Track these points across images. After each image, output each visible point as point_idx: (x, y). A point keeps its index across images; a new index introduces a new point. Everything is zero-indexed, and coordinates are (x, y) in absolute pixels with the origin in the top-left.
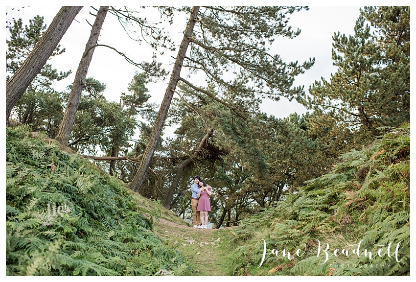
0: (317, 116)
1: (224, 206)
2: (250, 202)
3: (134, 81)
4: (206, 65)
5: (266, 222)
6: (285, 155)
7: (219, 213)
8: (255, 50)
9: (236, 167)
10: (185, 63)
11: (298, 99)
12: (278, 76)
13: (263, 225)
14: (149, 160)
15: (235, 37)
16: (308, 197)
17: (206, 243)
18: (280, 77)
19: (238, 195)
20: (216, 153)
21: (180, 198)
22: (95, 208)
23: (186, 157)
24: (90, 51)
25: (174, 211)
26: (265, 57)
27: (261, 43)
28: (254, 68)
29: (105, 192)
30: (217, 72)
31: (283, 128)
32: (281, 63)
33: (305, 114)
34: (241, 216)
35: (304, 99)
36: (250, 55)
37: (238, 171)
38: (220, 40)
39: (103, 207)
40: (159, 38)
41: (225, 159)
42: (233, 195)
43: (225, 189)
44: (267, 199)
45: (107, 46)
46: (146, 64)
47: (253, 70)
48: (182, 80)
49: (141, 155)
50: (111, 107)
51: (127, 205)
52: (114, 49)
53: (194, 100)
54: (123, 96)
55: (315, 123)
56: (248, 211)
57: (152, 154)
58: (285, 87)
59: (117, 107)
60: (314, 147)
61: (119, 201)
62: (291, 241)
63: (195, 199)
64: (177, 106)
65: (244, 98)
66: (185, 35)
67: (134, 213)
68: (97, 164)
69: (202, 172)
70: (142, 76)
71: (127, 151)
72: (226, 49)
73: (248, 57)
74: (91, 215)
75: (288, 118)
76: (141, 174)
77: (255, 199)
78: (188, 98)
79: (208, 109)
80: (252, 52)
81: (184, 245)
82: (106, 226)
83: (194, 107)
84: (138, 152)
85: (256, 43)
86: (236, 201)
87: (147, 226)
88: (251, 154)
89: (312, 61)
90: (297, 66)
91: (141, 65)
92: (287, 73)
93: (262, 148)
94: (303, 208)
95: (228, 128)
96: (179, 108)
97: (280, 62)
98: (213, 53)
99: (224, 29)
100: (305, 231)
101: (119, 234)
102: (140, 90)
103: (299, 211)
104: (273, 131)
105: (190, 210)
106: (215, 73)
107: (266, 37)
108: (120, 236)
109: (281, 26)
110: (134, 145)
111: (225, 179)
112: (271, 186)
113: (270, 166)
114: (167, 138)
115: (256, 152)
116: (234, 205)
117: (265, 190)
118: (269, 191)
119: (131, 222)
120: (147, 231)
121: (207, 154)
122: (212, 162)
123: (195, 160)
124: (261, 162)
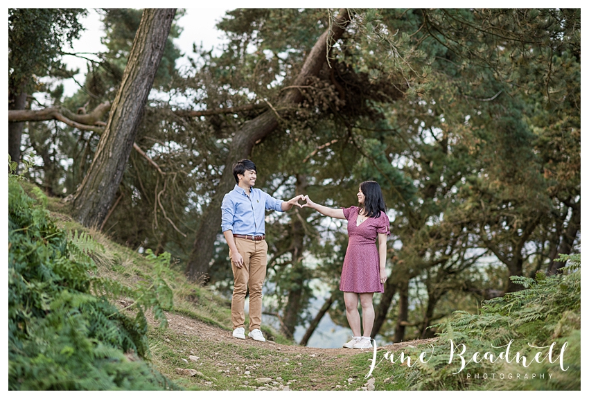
2: (475, 259)
5: (533, 326)
14: (133, 119)
19: (434, 234)
20: (358, 93)
23: (257, 107)
25: (220, 289)
34: (443, 305)
37: (435, 154)
41: (391, 114)
42: (417, 234)
43: (391, 215)
44: (530, 247)
49: (107, 103)
51: (54, 270)
56: (469, 288)
57: (141, 98)
67: (79, 299)
69: (315, 157)
71: (60, 91)
76: (106, 168)
77: (491, 247)
84: (97, 92)
86: (428, 254)
87: (125, 342)
88: (477, 98)
93: (515, 76)
111: (390, 182)
112: (544, 204)
113: (543, 137)
114: (194, 46)
115: (497, 91)
116: (420, 268)
117: (525, 216)
118: (538, 223)
119: (68, 329)
120: (127, 358)
121: (327, 97)
122: (347, 125)
123: (287, 118)
124: (511, 123)
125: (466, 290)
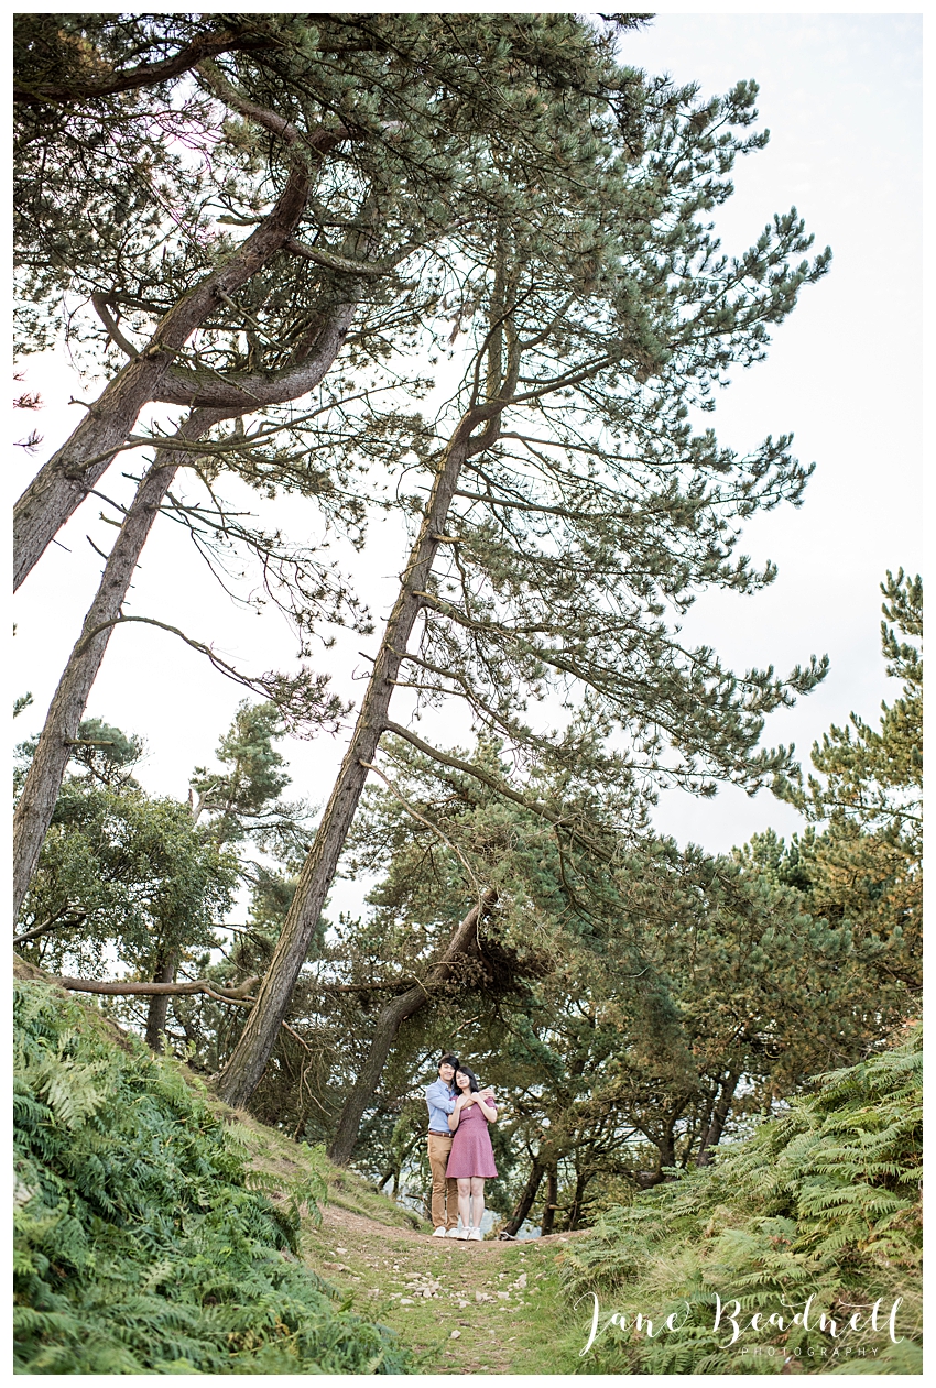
0: (842, 843)
1: (536, 1153)
2: (624, 1138)
3: (237, 732)
4: (471, 680)
5: (685, 1220)
6: (741, 976)
7: (518, 1175)
8: (633, 633)
9: (574, 1014)
10: (404, 673)
11: (778, 789)
12: (711, 714)
13: (674, 1231)
14: (282, 996)
15: (565, 589)
16: (827, 1134)
17: (479, 1296)
18: (715, 718)
19: (583, 1113)
20: (506, 969)
21: (385, 1122)
22: (106, 1179)
23: (405, 983)
24: (98, 639)
25: (362, 1168)
26: (665, 655)
27: (652, 609)
28: (631, 690)
29: (141, 1118)
30: (507, 702)
31: (730, 889)
32: (719, 674)
33: (802, 835)
34: (593, 1187)
35: (797, 785)
36: (617, 648)
37: (582, 1029)
38: (517, 599)
39: (134, 1175)
40: (321, 594)
41: (537, 988)
42: (565, 1113)
43: (538, 1091)
44: (681, 1125)
45: (154, 622)
46: (280, 680)
47: (626, 695)
48: (395, 729)
49: (255, 977)
50: (159, 817)
51: (211, 1164)
52: (177, 631)
53: (434, 792)
54: (200, 777)
55: (835, 865)
56: (619, 1169)
57: (292, 975)
58: (733, 750)
59: (177, 816)
60: (837, 947)
61: (188, 1152)
62: (777, 1294)
63: (439, 1134)
64: (377, 812)
65: (600, 786)
66: (406, 586)
67: (237, 1196)
68: (104, 1005)
69: (461, 1032)
70: (263, 714)
71: (206, 960)
72: (539, 628)
73: (610, 656)
74: (94, 1205)
75: (746, 847)
76: (255, 1046)
77: (640, 1125)
78: (412, 785)
79: (478, 824)
80: (625, 640)
81: (404, 1301)
82: (144, 1241)
83: (432, 814)
84: (244, 964)
85: (633, 609)
86: (577, 1132)
87: (278, 1239)
88: (623, 974)
89: (817, 665)
90: (772, 682)
91: (261, 682)
92: (737, 705)
93: (661, 955)
94: (812, 1173)
95: (546, 887)
96: (385, 819)
97: (716, 672)
98: (494, 640)
99: (530, 565)
100: (824, 1259)
101: (187, 1272)
102: (254, 757)
103: (799, 1187)
104: (697, 896)
105: (417, 1166)
106: (504, 706)
107: (667, 591)
108: (189, 1279)
109: (714, 554)
110: (231, 939)
111: (537, 1058)
112: (692, 1082)
113: (690, 1013)
114: (342, 917)
115: (643, 968)
116: (569, 1147)
117: (674, 1094)
118: (688, 1101)
119: (227, 1228)
120: (280, 1255)
121: (475, 973)
122: (494, 1001)
123: (435, 994)
124: (658, 1000)
125: (617, 1172)
